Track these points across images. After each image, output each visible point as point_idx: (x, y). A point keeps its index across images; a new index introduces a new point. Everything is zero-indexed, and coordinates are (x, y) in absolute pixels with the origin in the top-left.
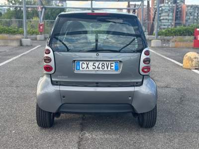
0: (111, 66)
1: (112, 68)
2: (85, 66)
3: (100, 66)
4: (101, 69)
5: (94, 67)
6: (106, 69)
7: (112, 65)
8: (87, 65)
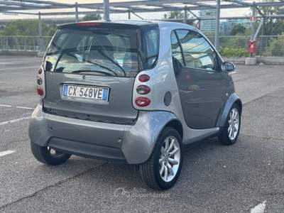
0: (99, 94)
1: (100, 96)
2: (72, 91)
3: (88, 93)
4: (88, 97)
5: (81, 93)
6: (93, 97)
7: (100, 92)
8: (75, 90)
